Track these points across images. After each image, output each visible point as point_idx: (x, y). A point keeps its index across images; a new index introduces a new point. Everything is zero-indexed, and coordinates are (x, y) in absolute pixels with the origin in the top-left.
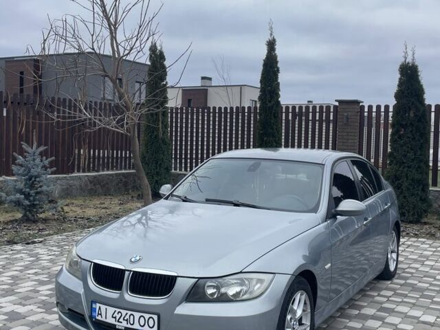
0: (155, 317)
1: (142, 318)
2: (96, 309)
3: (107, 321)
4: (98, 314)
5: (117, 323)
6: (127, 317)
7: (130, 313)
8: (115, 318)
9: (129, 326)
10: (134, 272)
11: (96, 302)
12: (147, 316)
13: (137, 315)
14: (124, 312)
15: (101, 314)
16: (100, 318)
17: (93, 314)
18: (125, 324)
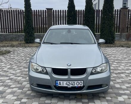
0: (82, 82)
1: (78, 83)
2: (58, 83)
3: (64, 86)
4: (59, 84)
5: (68, 86)
6: (72, 83)
7: (73, 82)
8: (67, 84)
9: (73, 86)
10: (71, 69)
11: (58, 81)
12: (79, 82)
13: (76, 82)
14: (71, 82)
15: (61, 84)
16: (60, 85)
17: (56, 85)
18: (71, 86)
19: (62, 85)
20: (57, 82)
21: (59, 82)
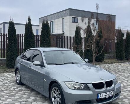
5: (106, 97)
7: (109, 93)
8: (105, 95)
12: (112, 92)
14: (107, 93)
16: (101, 98)
17: (98, 97)
18: (108, 96)
19: (102, 97)
20: (98, 95)
21: (100, 94)
